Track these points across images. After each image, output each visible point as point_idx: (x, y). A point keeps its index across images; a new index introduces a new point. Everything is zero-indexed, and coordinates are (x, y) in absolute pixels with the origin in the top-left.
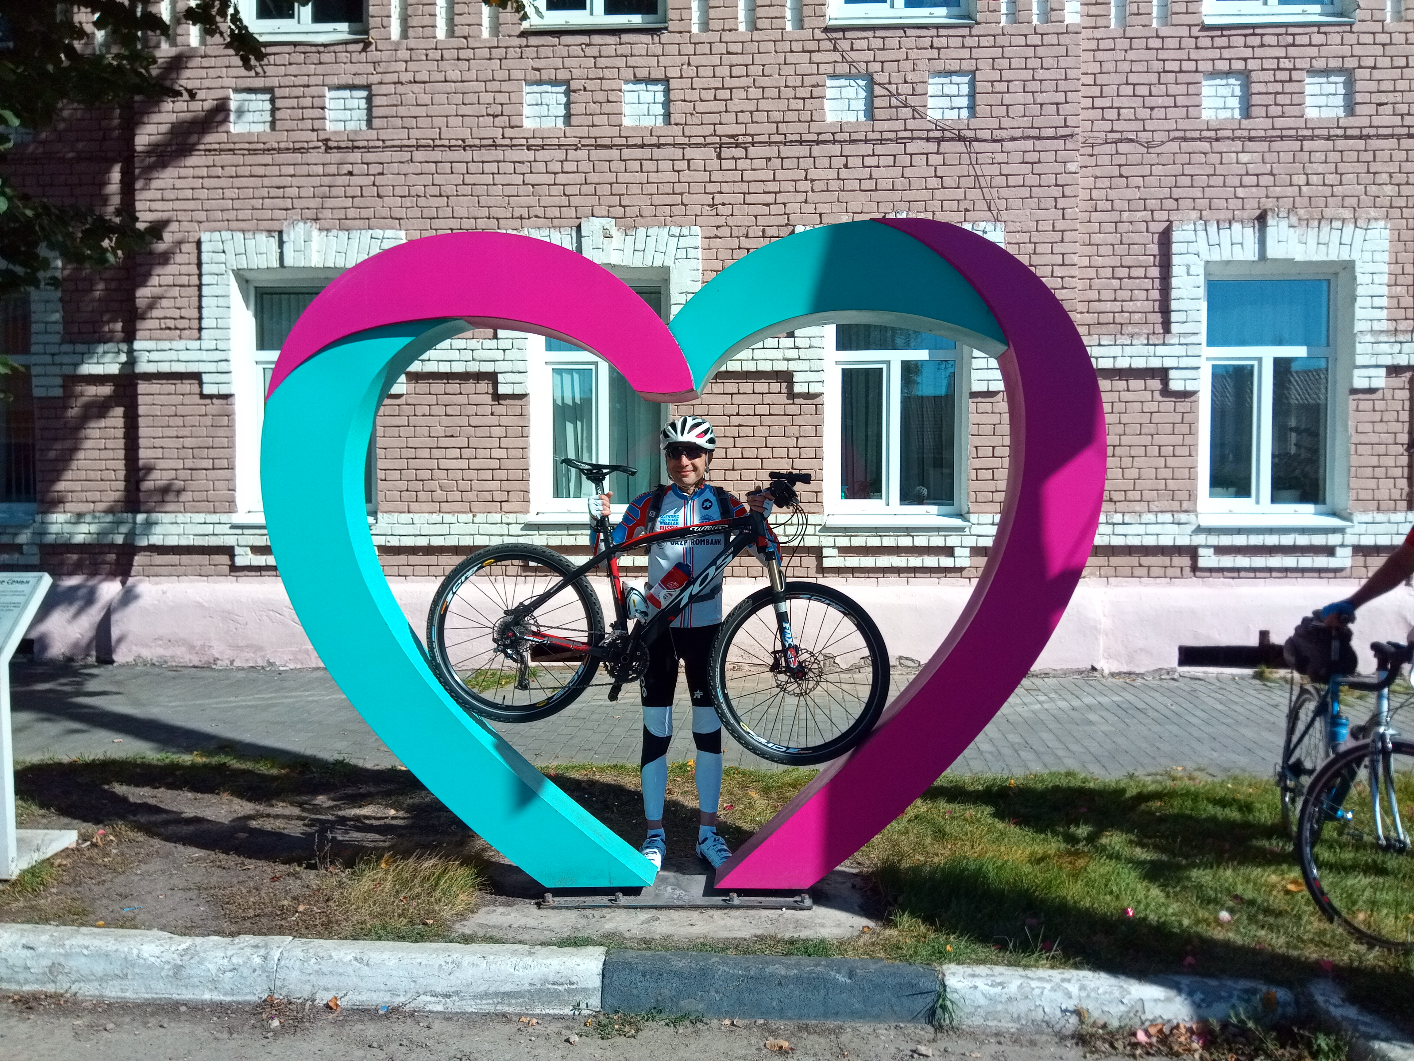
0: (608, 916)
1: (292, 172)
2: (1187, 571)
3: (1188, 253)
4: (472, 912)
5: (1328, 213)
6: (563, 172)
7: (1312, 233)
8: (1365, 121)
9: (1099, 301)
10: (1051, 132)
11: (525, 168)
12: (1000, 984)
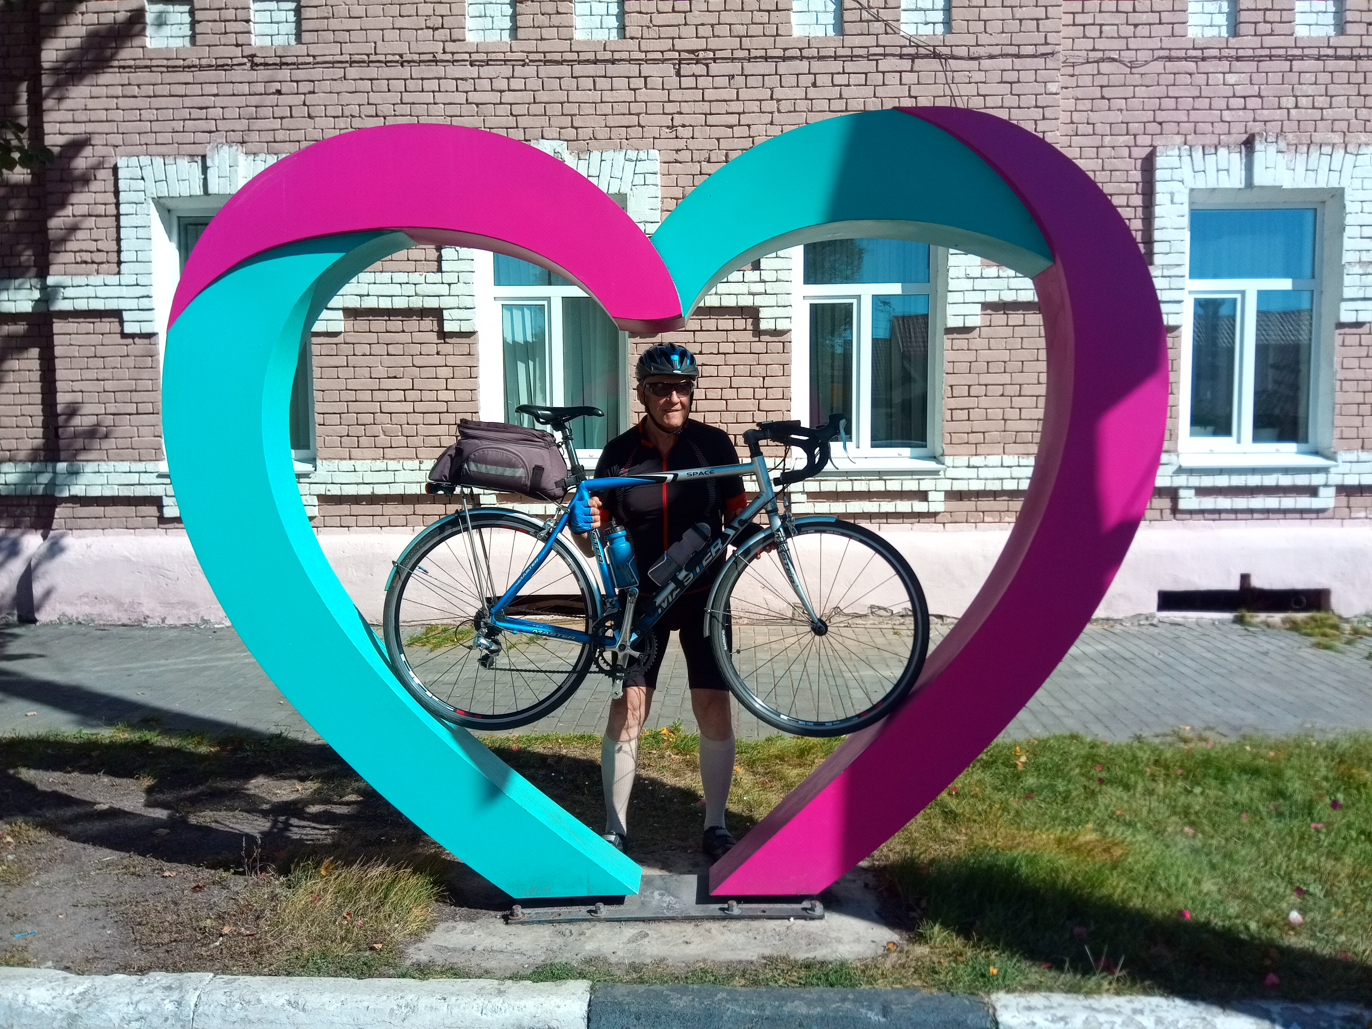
0: (588, 933)
1: (216, 92)
2: (1167, 513)
3: (1172, 180)
4: (428, 930)
5: (1317, 137)
6: (509, 90)
7: (1301, 158)
8: (1355, 41)
10: (1030, 50)
11: (468, 86)
12: (1061, 1018)
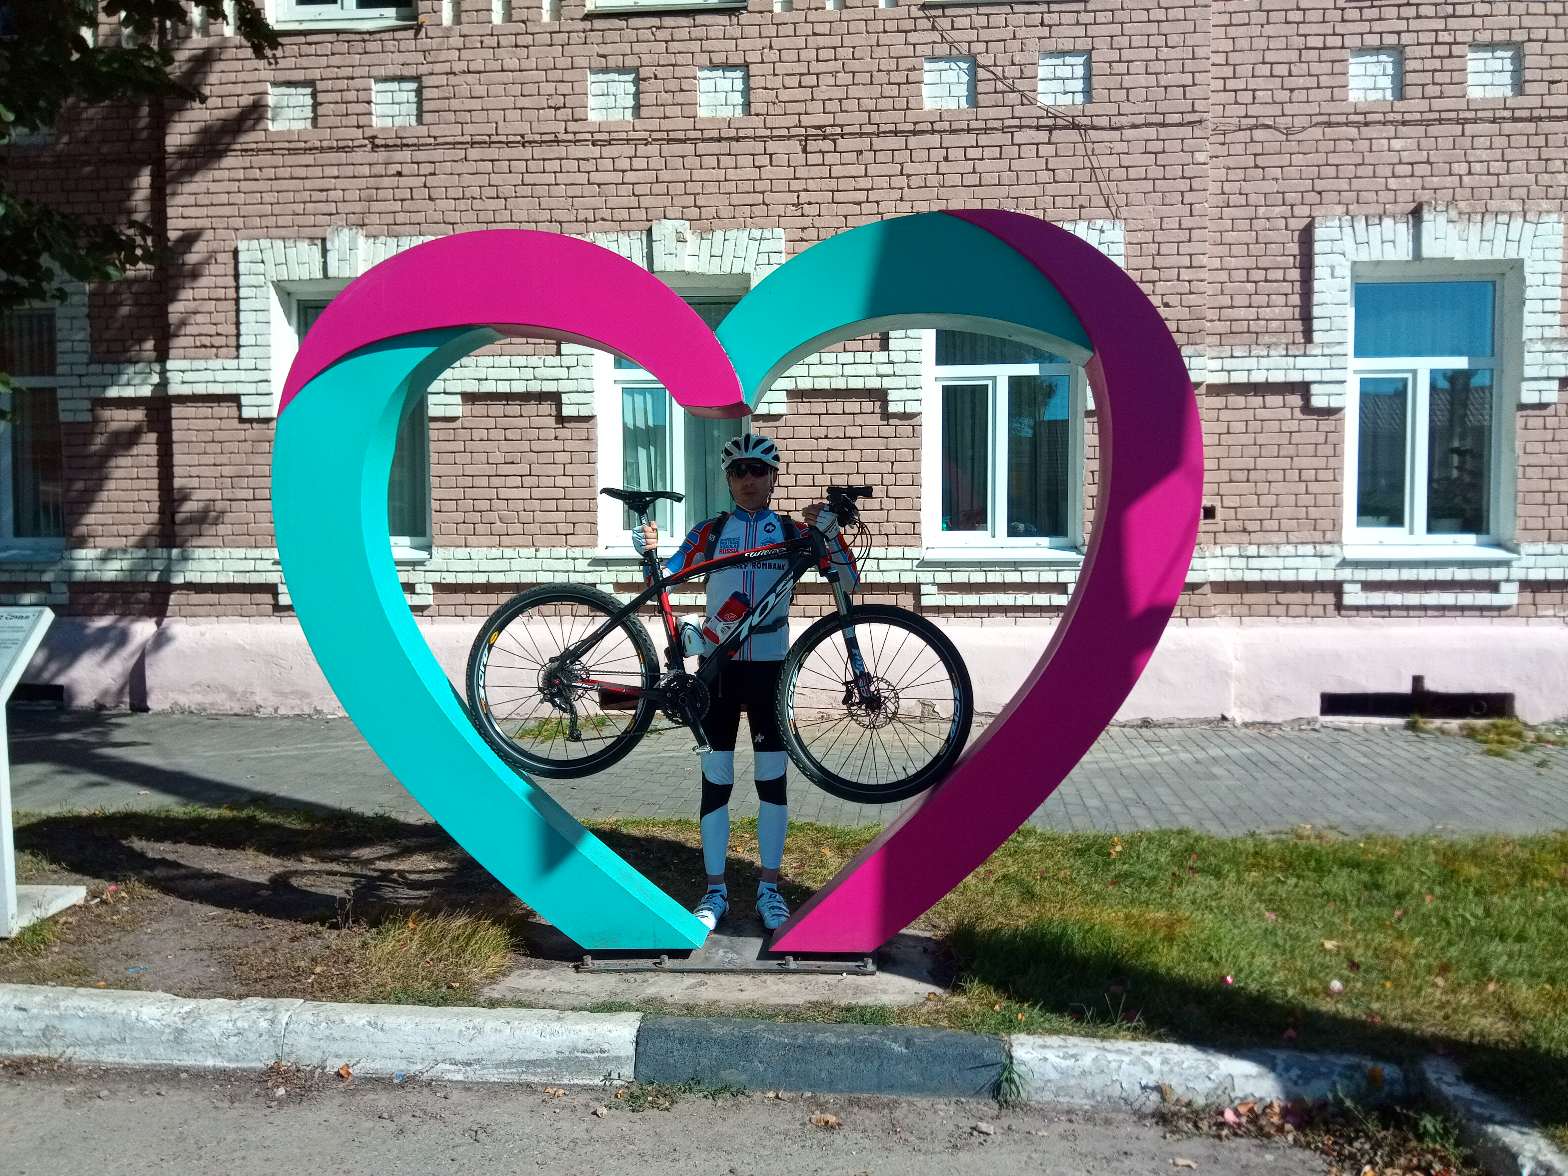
0: (651, 981)
1: (336, 174)
2: (1331, 609)
3: (1332, 253)
4: (504, 975)
5: (1493, 205)
6: (631, 170)
7: (1475, 229)
8: (1536, 102)
9: (1232, 307)
10: (1176, 118)
11: (590, 166)
12: (1073, 1056)
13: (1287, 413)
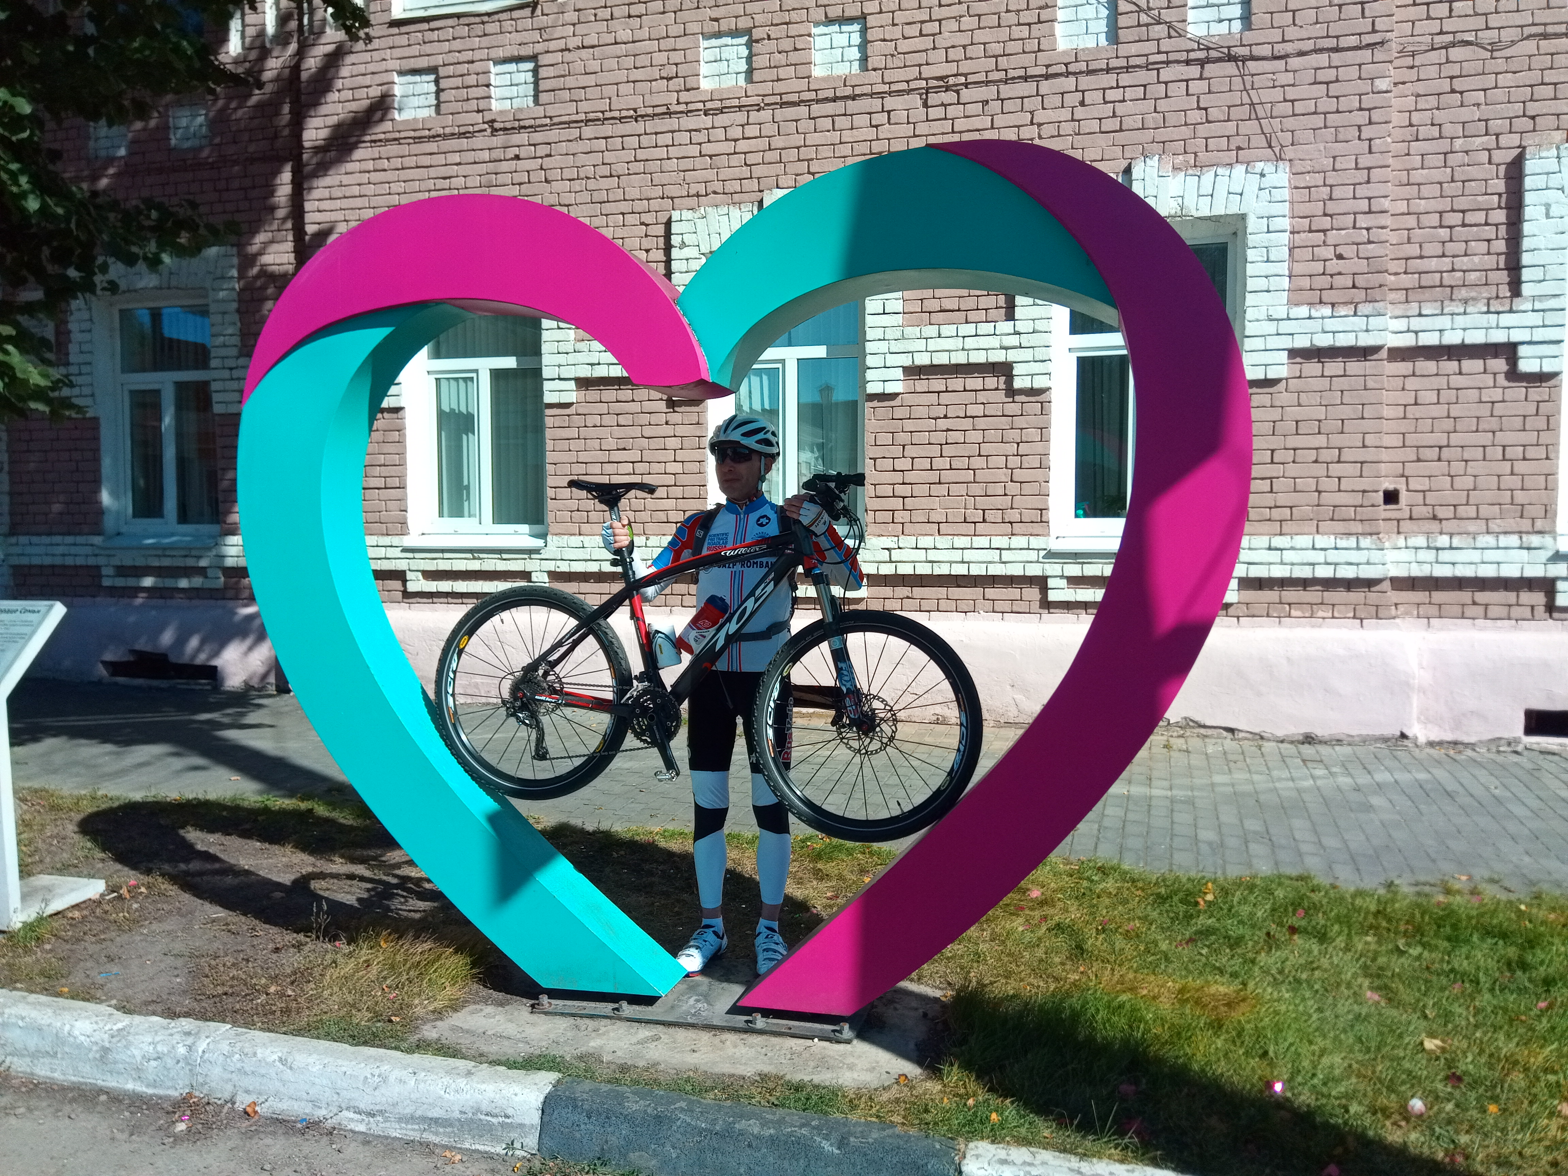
1: (458, 160)
2: (1540, 610)
3: (1547, 188)
4: (454, 1010)
6: (744, 138)
9: (1421, 257)
10: (1353, 41)
11: (701, 137)
13: (1489, 380)
